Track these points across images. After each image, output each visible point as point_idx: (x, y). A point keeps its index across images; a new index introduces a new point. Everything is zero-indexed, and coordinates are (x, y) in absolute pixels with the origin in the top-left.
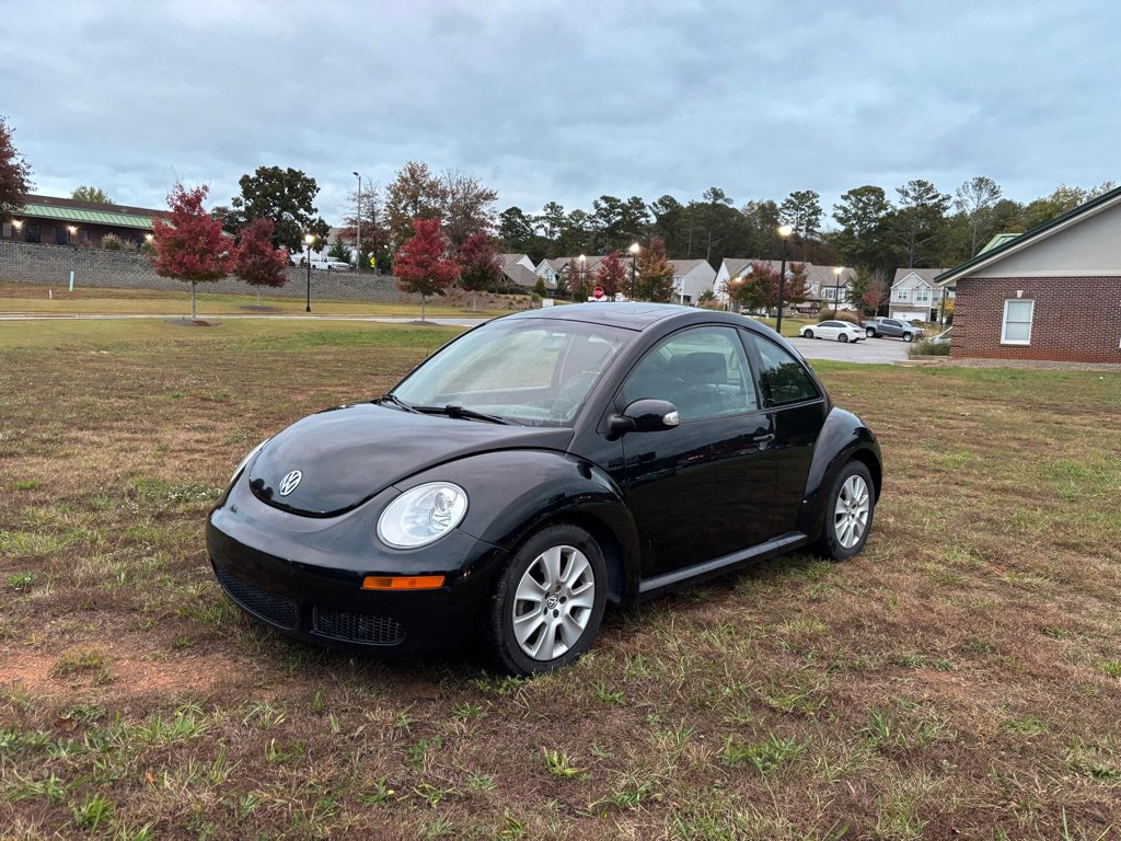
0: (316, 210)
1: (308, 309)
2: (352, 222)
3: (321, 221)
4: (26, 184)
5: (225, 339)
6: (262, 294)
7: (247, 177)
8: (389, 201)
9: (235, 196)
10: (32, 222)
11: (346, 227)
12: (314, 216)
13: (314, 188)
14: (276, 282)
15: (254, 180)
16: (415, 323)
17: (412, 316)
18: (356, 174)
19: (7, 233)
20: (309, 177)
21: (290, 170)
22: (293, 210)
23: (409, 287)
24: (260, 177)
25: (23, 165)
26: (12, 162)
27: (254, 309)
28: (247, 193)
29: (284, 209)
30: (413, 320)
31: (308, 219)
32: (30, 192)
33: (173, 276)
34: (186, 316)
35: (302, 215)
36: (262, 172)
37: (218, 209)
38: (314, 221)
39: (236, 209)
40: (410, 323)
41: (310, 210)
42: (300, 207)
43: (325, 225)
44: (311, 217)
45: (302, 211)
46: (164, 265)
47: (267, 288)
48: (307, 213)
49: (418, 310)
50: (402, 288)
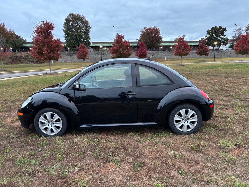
0: (226, 35)
1: (214, 60)
2: (234, 37)
3: (227, 38)
4: (162, 39)
5: (186, 68)
6: (203, 57)
7: (209, 30)
8: (245, 30)
9: (205, 35)
10: (164, 46)
11: (232, 39)
12: (225, 37)
13: (226, 30)
14: (206, 54)
15: (210, 30)
16: (240, 62)
17: (239, 60)
18: (235, 25)
19: (160, 49)
20: (224, 27)
21: (219, 27)
22: (219, 36)
23: (238, 53)
24: (212, 29)
25: (162, 36)
26: (160, 35)
27: (201, 61)
28: (208, 34)
29: (217, 36)
30: (239, 61)
31: (223, 38)
32: (163, 41)
33: (177, 55)
34: (180, 64)
35: (222, 37)
36: (212, 28)
37: (202, 39)
38: (225, 38)
39: (206, 38)
40: (237, 62)
41: (224, 35)
42: (221, 35)
43: (228, 39)
44: (224, 37)
45: (222, 36)
46: (175, 53)
47: (204, 56)
48: (223, 37)
49: (241, 59)
50: (236, 53)
